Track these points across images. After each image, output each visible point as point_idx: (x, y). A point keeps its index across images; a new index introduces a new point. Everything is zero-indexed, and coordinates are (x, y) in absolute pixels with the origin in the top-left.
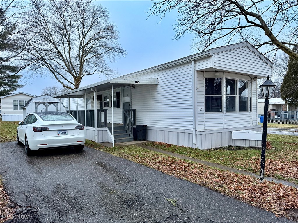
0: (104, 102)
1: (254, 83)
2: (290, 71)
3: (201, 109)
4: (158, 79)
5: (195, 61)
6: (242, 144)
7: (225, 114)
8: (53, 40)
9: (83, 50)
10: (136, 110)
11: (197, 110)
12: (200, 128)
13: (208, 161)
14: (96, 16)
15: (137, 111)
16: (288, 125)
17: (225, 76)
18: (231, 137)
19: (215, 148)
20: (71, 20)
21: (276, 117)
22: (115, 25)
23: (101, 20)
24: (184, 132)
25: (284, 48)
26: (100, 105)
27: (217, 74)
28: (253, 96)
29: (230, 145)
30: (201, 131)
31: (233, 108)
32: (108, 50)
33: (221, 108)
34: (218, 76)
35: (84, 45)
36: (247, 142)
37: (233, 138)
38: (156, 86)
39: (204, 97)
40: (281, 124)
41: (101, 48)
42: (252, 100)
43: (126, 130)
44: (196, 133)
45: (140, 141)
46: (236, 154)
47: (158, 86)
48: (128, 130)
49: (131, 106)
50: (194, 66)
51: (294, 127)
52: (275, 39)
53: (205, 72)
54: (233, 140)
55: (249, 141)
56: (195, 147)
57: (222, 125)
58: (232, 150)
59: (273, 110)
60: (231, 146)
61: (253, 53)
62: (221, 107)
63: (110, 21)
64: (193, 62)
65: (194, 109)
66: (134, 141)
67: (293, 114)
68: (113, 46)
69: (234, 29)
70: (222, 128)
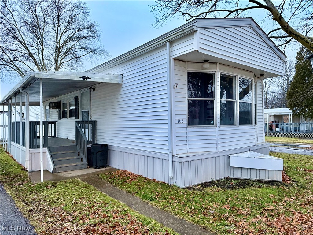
0: (62, 111)
1: (259, 83)
2: (298, 74)
3: (181, 120)
4: (122, 75)
5: (171, 43)
6: (244, 175)
7: (218, 129)
8: (23, 39)
9: (59, 51)
10: (96, 121)
11: (174, 121)
12: (180, 151)
13: (187, 219)
14: (74, 13)
15: (97, 123)
16: (291, 138)
17: (218, 70)
18: (228, 163)
19: (204, 183)
20: (45, 16)
21: (277, 129)
22: (97, 23)
23: (80, 17)
24: (156, 157)
25: (299, 36)
26: (58, 115)
27: (207, 65)
28: (258, 102)
29: (227, 176)
30: (181, 156)
31: (230, 119)
32: (89, 52)
33: (213, 120)
34: (208, 69)
35: (59, 45)
36: (254, 172)
37: (231, 165)
38: (119, 85)
39: (187, 101)
40: (283, 138)
41: (81, 49)
42: (257, 108)
43: (78, 151)
44: (174, 160)
45: (96, 168)
46: (237, 198)
47: (123, 86)
48: (80, 151)
49: (91, 115)
50: (170, 52)
51: (301, 143)
52: (286, 25)
53: (188, 62)
54: (232, 169)
55: (256, 170)
56: (171, 183)
57: (214, 145)
58: (230, 187)
59: (274, 121)
60: (228, 179)
61: (259, 37)
62: (213, 118)
63: (91, 19)
64: (168, 44)
65: (169, 120)
66: (88, 168)
67: (296, 126)
68: (94, 48)
69: (232, 12)
70: (215, 150)
